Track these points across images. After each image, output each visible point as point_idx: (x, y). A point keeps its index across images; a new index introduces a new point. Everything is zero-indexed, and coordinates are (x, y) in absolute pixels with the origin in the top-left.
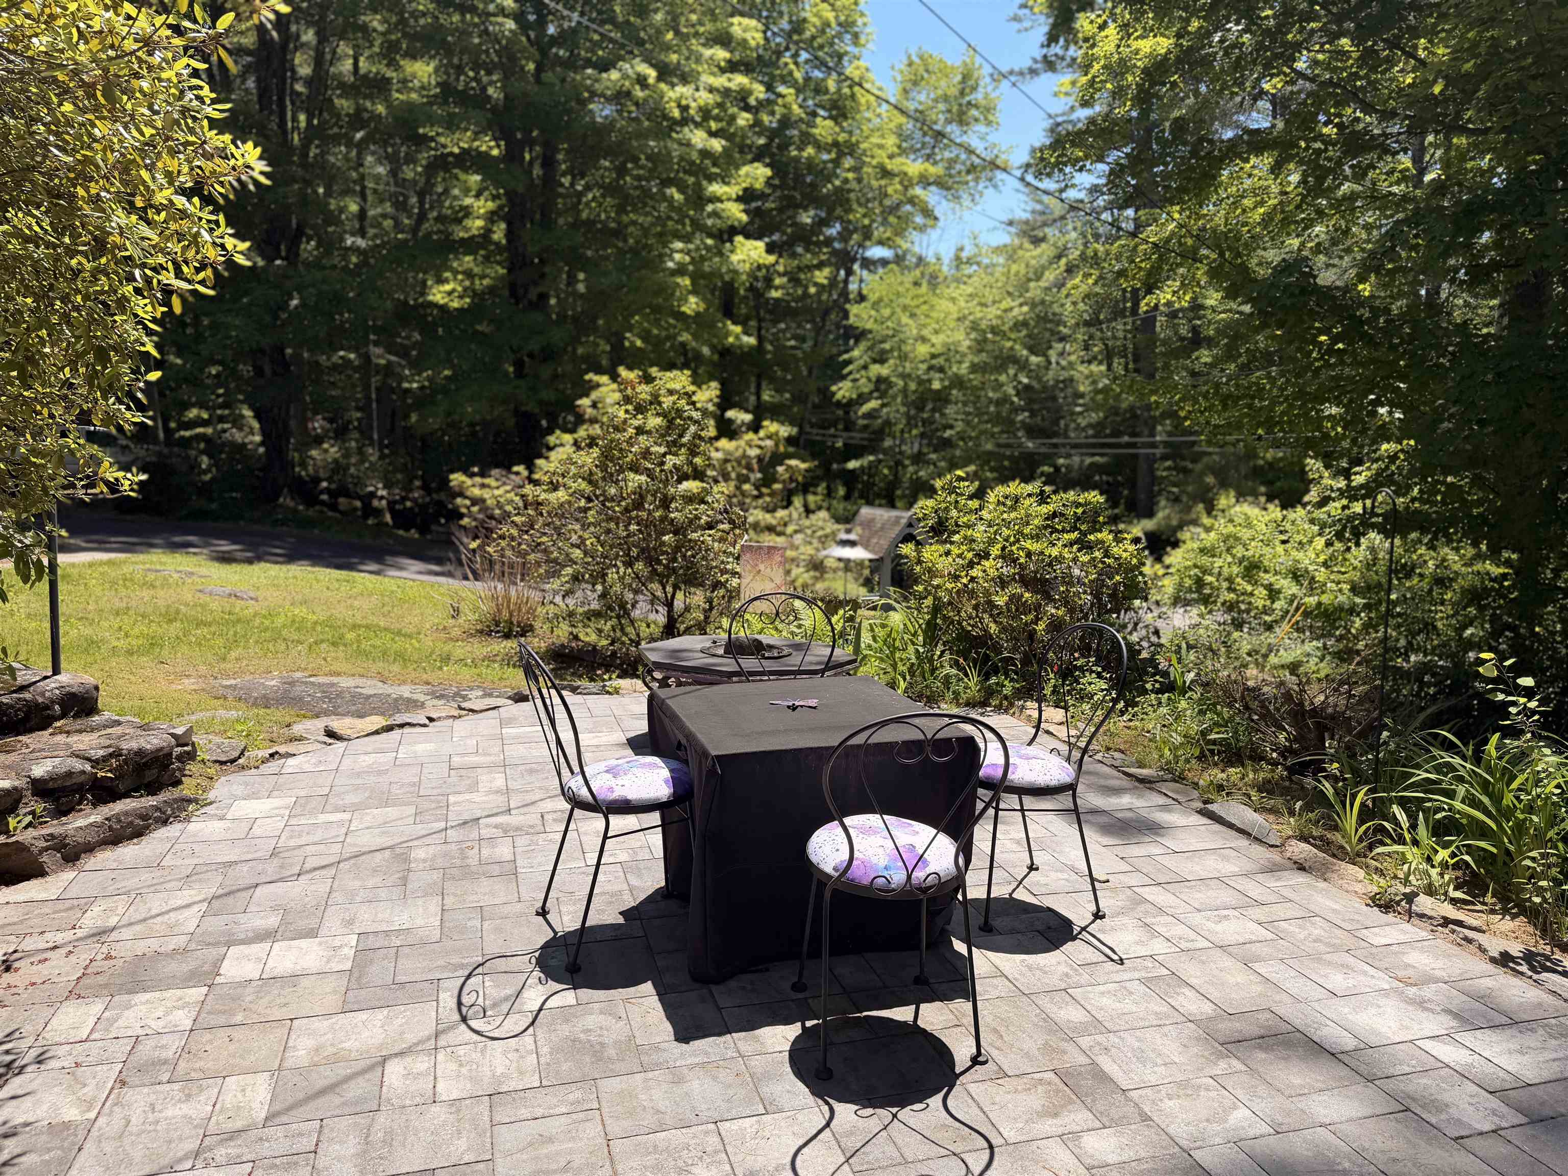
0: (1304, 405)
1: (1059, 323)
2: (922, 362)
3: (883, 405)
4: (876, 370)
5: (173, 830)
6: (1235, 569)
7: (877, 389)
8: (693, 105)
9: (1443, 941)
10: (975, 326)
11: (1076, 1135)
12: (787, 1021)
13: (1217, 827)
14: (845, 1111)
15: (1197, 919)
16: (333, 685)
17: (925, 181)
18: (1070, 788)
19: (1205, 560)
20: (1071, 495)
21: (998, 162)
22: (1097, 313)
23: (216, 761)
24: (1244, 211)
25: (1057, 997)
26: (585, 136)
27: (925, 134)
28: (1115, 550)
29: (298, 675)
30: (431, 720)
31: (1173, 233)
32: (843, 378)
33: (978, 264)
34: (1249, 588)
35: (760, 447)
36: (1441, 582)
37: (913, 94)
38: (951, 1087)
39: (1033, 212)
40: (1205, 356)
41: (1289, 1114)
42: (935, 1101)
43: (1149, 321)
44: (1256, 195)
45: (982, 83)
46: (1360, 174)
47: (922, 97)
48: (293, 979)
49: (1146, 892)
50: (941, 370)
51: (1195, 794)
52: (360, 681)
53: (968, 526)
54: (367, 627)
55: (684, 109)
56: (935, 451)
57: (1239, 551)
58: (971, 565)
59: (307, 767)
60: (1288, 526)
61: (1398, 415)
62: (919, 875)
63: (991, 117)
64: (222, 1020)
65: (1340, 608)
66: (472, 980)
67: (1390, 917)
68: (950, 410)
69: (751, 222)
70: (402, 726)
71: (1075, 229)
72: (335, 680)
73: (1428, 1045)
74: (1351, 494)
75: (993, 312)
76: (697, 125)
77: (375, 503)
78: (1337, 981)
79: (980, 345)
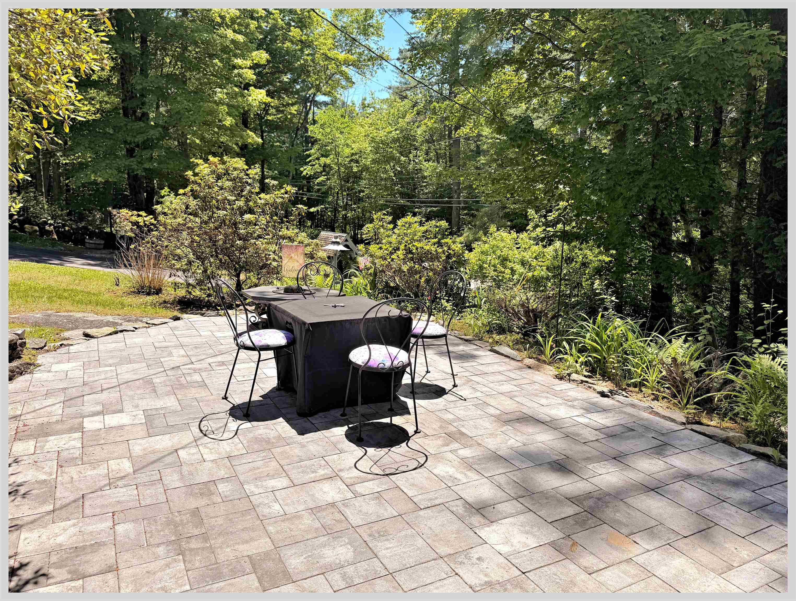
0: (528, 183)
1: (415, 140)
2: (347, 157)
3: (328, 179)
4: (323, 160)
5: (27, 377)
6: (497, 261)
7: (324, 171)
8: (228, 16)
9: (581, 388)
10: (373, 140)
11: (456, 450)
12: (342, 425)
13: (497, 355)
14: (371, 451)
15: (491, 385)
16: (71, 316)
17: (346, 63)
18: (445, 336)
19: (484, 257)
20: (434, 222)
21: (384, 56)
22: (432, 136)
23: (33, 348)
24: (502, 90)
25: (443, 412)
26: (167, 28)
27: (346, 39)
28: (453, 247)
29: (50, 312)
30: (136, 328)
31: (470, 99)
32: (306, 164)
33: (374, 107)
34: (503, 270)
35: (282, 198)
36: (584, 265)
37: (340, 18)
38: (409, 440)
39: (400, 83)
40: (482, 159)
41: (528, 440)
42: (404, 444)
43: (457, 141)
44: (507, 83)
45: (375, 15)
46: (553, 76)
47: (345, 20)
48: (121, 427)
49: (473, 378)
50: (357, 162)
51: (488, 344)
52: (86, 315)
53: (388, 236)
54: (72, 290)
55: (222, 17)
56: (355, 204)
57: (498, 253)
58: (391, 253)
59: (82, 350)
60: (520, 241)
61: (567, 189)
62: (395, 363)
63: (380, 33)
64: (95, 443)
65: (542, 278)
66: (203, 423)
67: (562, 382)
68: (363, 183)
69: (257, 80)
70: (122, 331)
71: (421, 92)
72: (71, 314)
73: (575, 418)
74: (547, 224)
75: (382, 133)
76: (228, 26)
77: (47, 228)
78: (543, 401)
79: (376, 150)
